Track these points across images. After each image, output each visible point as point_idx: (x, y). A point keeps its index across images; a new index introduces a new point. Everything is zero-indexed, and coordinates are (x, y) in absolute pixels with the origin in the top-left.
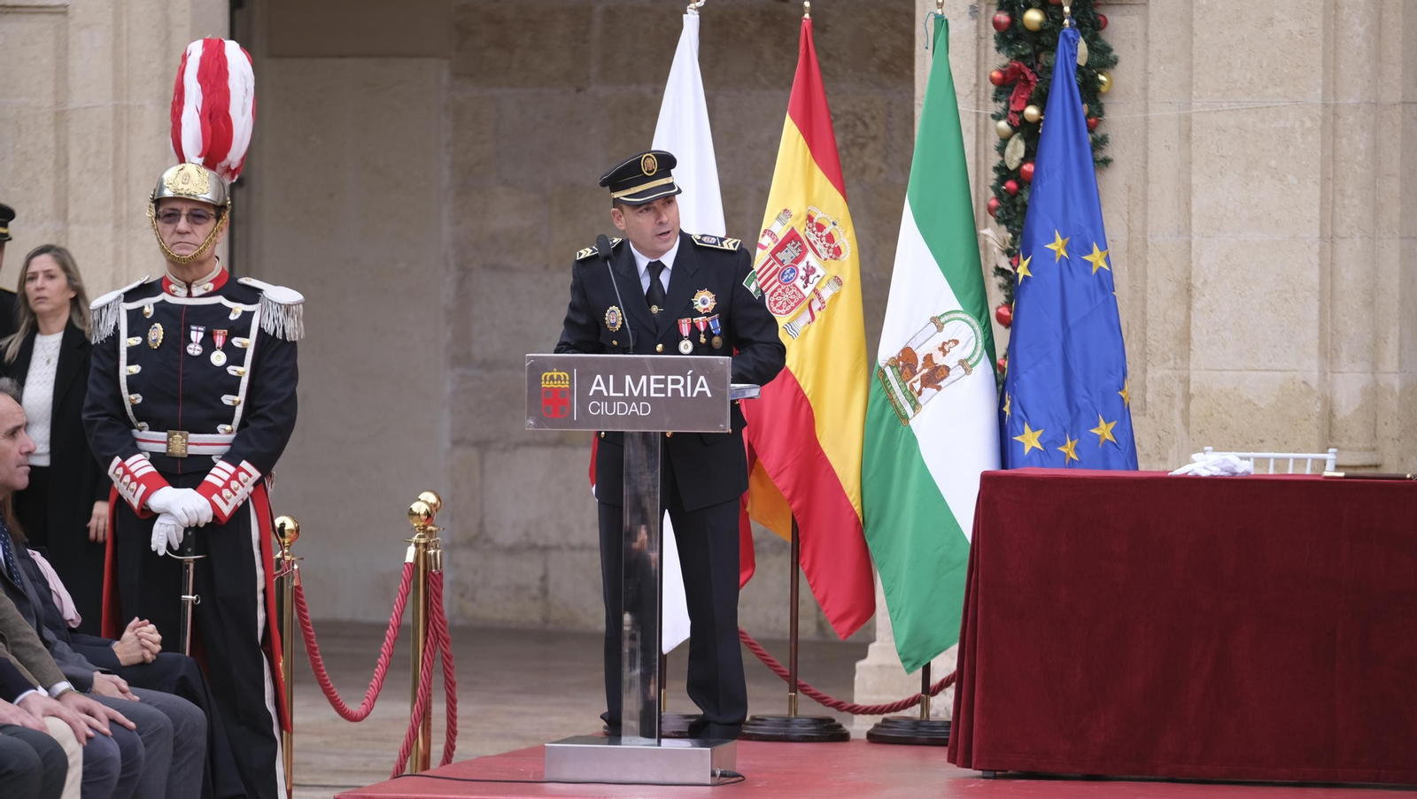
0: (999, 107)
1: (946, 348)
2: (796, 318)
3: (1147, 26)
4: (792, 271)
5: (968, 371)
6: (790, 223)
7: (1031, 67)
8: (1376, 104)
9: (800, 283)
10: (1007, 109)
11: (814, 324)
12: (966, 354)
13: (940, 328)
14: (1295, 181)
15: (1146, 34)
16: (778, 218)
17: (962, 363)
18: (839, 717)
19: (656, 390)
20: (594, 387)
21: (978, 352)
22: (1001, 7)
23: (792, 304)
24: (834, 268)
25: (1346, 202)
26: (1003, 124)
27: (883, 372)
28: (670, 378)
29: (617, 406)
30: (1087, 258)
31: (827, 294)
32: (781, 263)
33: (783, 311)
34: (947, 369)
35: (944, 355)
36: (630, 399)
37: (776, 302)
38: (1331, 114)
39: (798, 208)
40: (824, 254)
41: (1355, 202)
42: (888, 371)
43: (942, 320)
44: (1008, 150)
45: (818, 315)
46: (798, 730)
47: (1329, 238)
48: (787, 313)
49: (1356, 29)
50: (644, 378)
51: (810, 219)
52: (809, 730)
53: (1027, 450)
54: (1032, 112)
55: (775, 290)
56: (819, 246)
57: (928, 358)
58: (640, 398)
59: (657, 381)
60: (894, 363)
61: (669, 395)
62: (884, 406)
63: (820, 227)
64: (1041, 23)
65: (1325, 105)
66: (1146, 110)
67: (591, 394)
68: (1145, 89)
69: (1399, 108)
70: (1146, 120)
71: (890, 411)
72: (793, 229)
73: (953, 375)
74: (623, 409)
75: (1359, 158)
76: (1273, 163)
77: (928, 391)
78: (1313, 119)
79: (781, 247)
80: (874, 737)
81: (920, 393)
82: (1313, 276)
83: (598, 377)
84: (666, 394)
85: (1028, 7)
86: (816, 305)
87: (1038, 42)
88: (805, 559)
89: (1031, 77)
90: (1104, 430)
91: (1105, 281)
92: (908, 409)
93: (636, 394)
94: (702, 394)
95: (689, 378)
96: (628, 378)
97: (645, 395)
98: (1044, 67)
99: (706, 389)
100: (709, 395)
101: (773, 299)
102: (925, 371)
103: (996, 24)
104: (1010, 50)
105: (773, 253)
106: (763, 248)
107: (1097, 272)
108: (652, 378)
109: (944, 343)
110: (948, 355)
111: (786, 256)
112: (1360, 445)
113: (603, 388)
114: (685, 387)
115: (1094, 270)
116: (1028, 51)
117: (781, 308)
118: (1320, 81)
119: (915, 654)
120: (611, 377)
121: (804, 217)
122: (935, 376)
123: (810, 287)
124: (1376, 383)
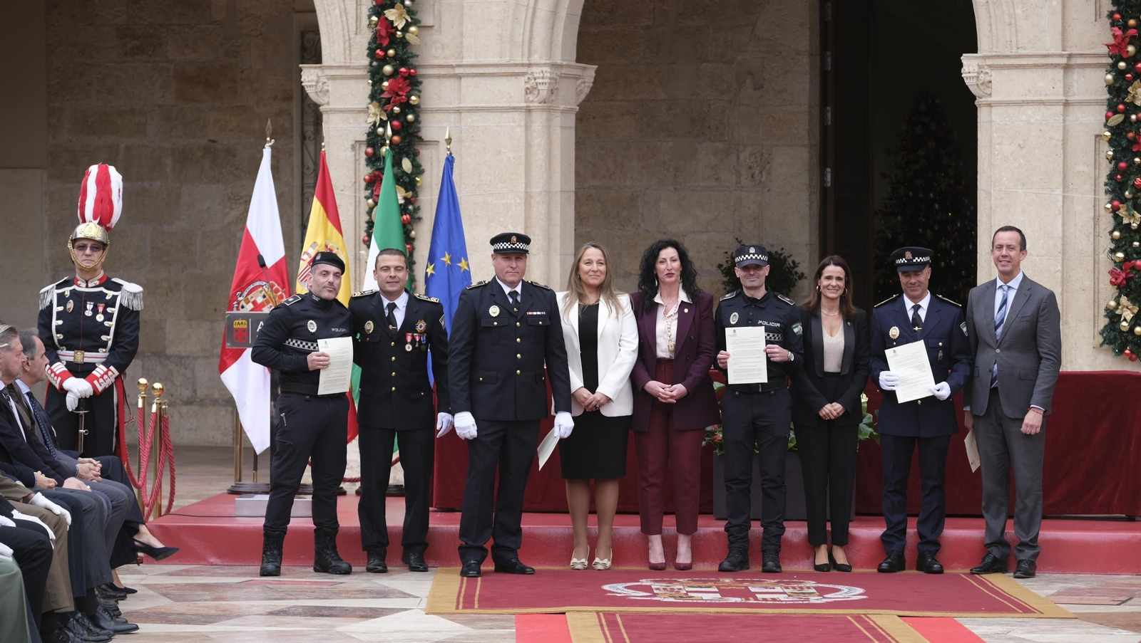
0: (367, 193)
3: (438, 155)
6: (317, 248)
8: (549, 192)
10: (372, 193)
15: (438, 158)
16: (311, 246)
22: (369, 146)
25: (536, 238)
26: (370, 201)
30: (458, 264)
38: (528, 197)
39: (320, 241)
41: (540, 238)
44: (373, 213)
49: (539, 157)
51: (326, 246)
63: (331, 250)
65: (526, 192)
69: (559, 194)
72: (318, 251)
76: (501, 219)
78: (520, 199)
79: (313, 259)
85: (382, 145)
91: (467, 276)
103: (366, 153)
104: (374, 166)
105: (309, 262)
106: (304, 260)
107: (463, 271)
116: (382, 166)
118: (524, 181)
121: (324, 245)
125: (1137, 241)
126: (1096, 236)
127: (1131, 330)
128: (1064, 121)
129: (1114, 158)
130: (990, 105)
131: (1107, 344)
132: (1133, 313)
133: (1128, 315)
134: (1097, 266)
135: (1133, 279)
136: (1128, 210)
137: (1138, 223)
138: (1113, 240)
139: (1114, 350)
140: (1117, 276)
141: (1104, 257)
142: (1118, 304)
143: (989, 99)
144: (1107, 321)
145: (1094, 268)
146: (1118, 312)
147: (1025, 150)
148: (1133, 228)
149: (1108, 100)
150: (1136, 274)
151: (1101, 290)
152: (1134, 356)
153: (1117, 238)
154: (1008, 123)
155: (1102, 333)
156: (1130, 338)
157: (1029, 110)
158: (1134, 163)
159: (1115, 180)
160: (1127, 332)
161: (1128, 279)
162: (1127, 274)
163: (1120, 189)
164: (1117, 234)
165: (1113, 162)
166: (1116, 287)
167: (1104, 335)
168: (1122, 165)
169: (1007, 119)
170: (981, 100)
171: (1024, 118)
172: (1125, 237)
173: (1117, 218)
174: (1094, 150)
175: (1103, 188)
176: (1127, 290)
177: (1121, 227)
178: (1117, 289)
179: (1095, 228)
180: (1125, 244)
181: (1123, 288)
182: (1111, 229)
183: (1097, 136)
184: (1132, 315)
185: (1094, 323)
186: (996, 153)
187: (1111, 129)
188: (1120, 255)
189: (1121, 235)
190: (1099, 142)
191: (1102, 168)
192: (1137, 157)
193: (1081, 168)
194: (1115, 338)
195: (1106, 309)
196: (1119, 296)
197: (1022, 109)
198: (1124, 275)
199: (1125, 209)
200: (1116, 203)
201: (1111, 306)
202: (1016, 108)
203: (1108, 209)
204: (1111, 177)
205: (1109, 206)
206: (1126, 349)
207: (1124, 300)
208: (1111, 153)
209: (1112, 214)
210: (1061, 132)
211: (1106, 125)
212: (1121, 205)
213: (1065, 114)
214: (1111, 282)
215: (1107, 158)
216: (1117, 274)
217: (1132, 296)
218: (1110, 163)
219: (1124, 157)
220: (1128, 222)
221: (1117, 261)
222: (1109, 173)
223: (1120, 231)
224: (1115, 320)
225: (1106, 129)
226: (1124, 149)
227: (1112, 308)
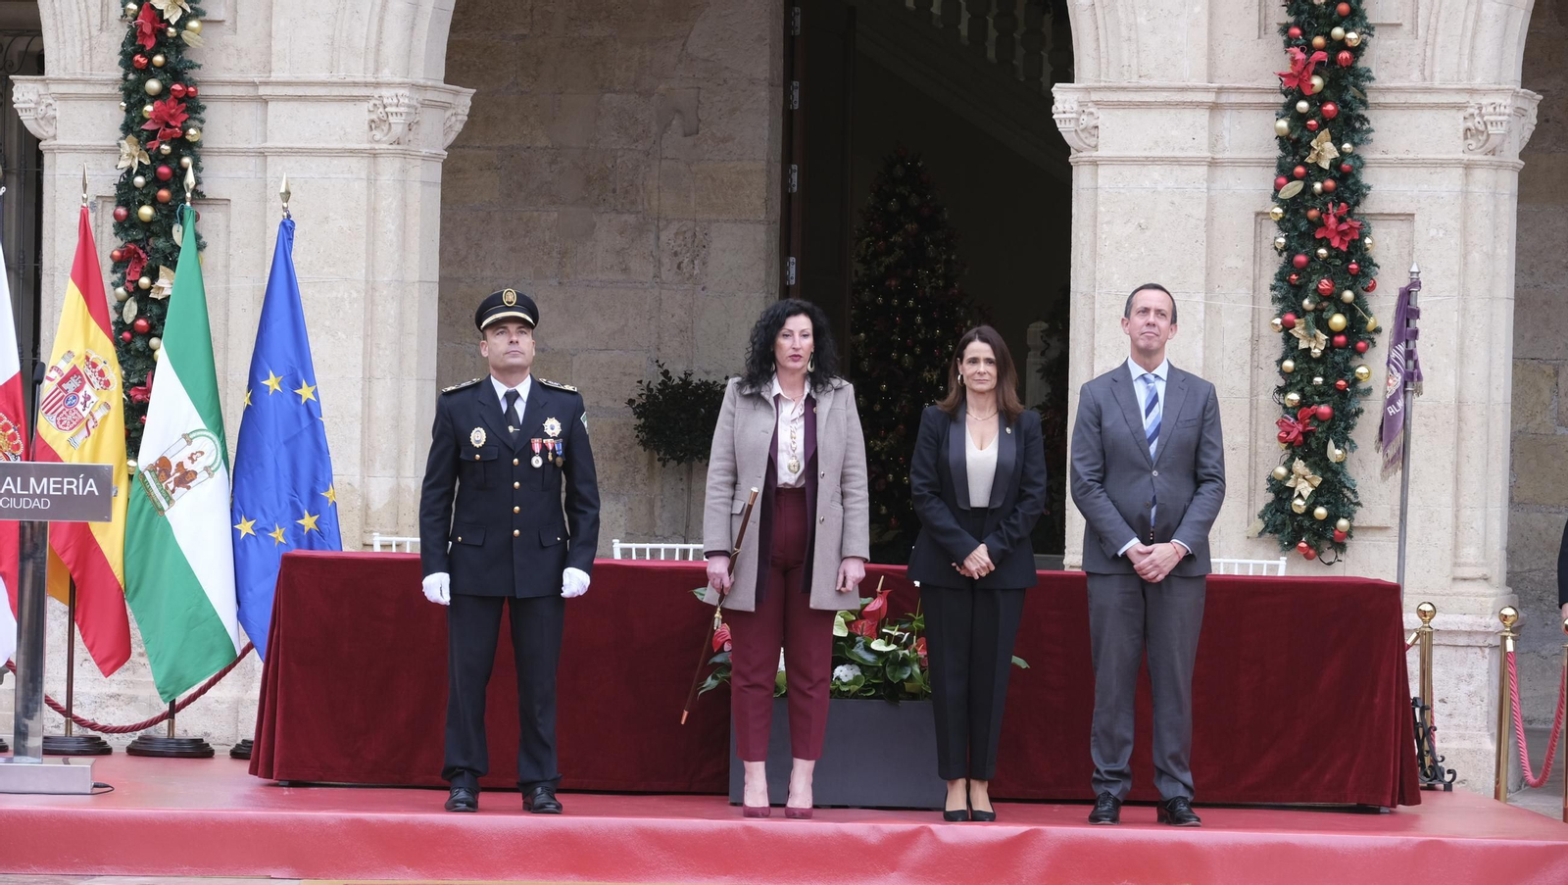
0: (116, 277)
1: (194, 457)
2: (77, 433)
3: (229, 221)
4: (74, 398)
5: (211, 475)
6: (73, 361)
7: (143, 248)
8: (402, 281)
9: (80, 407)
10: (124, 278)
11: (90, 439)
12: (209, 462)
13: (189, 442)
14: (344, 337)
15: (228, 226)
16: (63, 357)
17: (206, 469)
18: (104, 737)
19: (55, 490)
20: (5, 487)
21: (218, 461)
22: (119, 204)
23: (74, 423)
24: (104, 396)
25: (381, 352)
26: (121, 290)
27: (143, 475)
28: (66, 480)
29: (23, 501)
30: (297, 391)
31: (98, 416)
32: (66, 391)
33: (67, 428)
34: (195, 473)
35: (193, 463)
36: (34, 496)
37: (61, 421)
38: (371, 288)
39: (79, 350)
40: (97, 386)
41: (387, 352)
42: (148, 475)
43: (191, 436)
44: (125, 309)
45: (92, 431)
46: (72, 746)
47: (368, 379)
48: (71, 429)
49: (389, 226)
50: (45, 480)
51: (87, 358)
52: (84, 746)
53: (243, 535)
54: (144, 281)
55: (61, 412)
56: (93, 380)
57: (180, 465)
58: (42, 495)
59: (55, 483)
60: (152, 469)
61: (65, 493)
62: (144, 500)
63: (94, 365)
64: (152, 217)
65: (367, 282)
66: (228, 281)
67: (2, 491)
68: (227, 266)
69: (417, 285)
70: (227, 290)
71: (148, 505)
72: (75, 366)
73: (199, 478)
74: (27, 503)
75: (391, 321)
76: (327, 323)
77: (180, 490)
78: (358, 292)
79: (66, 379)
80: (133, 751)
81: (173, 491)
82: (357, 406)
83: (9, 479)
84: (63, 492)
85: (142, 204)
86: (90, 425)
87: (148, 230)
88: (79, 616)
89: (143, 256)
90: (308, 522)
91: (312, 411)
92: (165, 505)
93: (38, 492)
94: (91, 493)
95: (81, 480)
96: (32, 480)
97: (45, 493)
98: (152, 248)
99: (94, 489)
100: (97, 494)
101: (59, 419)
102: (178, 475)
103: (116, 216)
104: (127, 235)
105: (60, 384)
106: (51, 380)
107: (306, 402)
108: (52, 480)
109: (193, 454)
110: (196, 463)
111: (70, 386)
112: (389, 530)
113: (12, 487)
114: (77, 487)
115: (303, 401)
116: (141, 236)
117: (65, 426)
118: (364, 264)
119: (170, 689)
120: (19, 479)
121: (83, 357)
122: (185, 478)
123: (87, 410)
124: (399, 485)
125: (1320, 376)
126: (1255, 367)
127: (1309, 512)
128: (1208, 189)
129: (1286, 248)
130: (1095, 163)
131: (1270, 532)
132: (1312, 486)
133: (1305, 489)
134: (1254, 413)
135: (1314, 434)
136: (1307, 328)
137: (1323, 348)
138: (1282, 373)
139: (1282, 542)
140: (1289, 429)
141: (1266, 398)
142: (1290, 471)
143: (1095, 154)
144: (1270, 497)
145: (1251, 416)
146: (1290, 484)
147: (1148, 233)
148: (1314, 356)
149: (1279, 158)
150: (1318, 426)
151: (1260, 450)
152: (1311, 552)
153: (1289, 371)
154: (1122, 191)
155: (1262, 516)
156: (1307, 523)
157: (1156, 172)
158: (1317, 256)
159: (1289, 282)
160: (1302, 515)
161: (1306, 434)
162: (1305, 426)
163: (1295, 296)
164: (1289, 364)
165: (1285, 254)
166: (1285, 445)
167: (1266, 519)
168: (1301, 258)
169: (1121, 185)
170: (1080, 154)
171: (1147, 184)
172: (1302, 369)
173: (1289, 340)
174: (1253, 235)
175: (1268, 294)
176: (1303, 451)
177: (1296, 353)
178: (1286, 448)
179: (1252, 355)
180: (1301, 380)
181: (1299, 446)
182: (1278, 356)
183: (1258, 214)
184: (1311, 490)
185: (1249, 500)
186: (1104, 236)
187: (1282, 203)
188: (1294, 397)
189: (1295, 367)
190: (1261, 224)
191: (1264, 264)
192: (1321, 246)
193: (1233, 262)
194: (1284, 524)
195: (1271, 480)
196: (1292, 459)
197: (1145, 169)
198: (1300, 427)
199: (1303, 326)
200: (1290, 317)
201: (1279, 475)
202: (1135, 169)
203: (1277, 325)
204: (1282, 276)
205: (1278, 321)
206: (1300, 541)
207: (1299, 465)
208: (1282, 240)
209: (1282, 334)
210: (1204, 207)
211: (1275, 197)
212: (1296, 321)
213: (1210, 180)
214: (1280, 439)
215: (1276, 248)
216: (1289, 425)
217: (1311, 460)
218: (1280, 255)
219: (1303, 247)
220: (1307, 347)
221: (1289, 405)
222: (1277, 271)
223: (1295, 361)
224: (1284, 497)
225: (1274, 204)
226: (1301, 235)
227: (1280, 478)
